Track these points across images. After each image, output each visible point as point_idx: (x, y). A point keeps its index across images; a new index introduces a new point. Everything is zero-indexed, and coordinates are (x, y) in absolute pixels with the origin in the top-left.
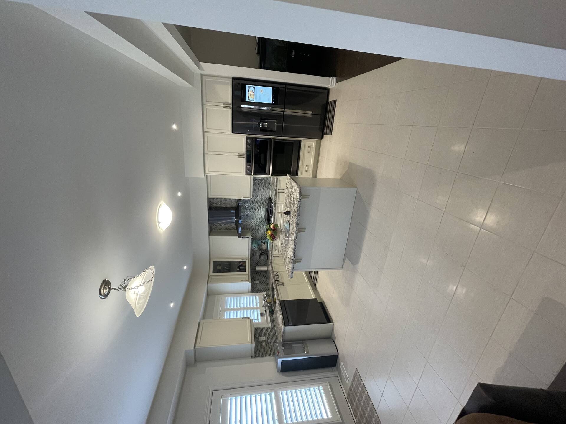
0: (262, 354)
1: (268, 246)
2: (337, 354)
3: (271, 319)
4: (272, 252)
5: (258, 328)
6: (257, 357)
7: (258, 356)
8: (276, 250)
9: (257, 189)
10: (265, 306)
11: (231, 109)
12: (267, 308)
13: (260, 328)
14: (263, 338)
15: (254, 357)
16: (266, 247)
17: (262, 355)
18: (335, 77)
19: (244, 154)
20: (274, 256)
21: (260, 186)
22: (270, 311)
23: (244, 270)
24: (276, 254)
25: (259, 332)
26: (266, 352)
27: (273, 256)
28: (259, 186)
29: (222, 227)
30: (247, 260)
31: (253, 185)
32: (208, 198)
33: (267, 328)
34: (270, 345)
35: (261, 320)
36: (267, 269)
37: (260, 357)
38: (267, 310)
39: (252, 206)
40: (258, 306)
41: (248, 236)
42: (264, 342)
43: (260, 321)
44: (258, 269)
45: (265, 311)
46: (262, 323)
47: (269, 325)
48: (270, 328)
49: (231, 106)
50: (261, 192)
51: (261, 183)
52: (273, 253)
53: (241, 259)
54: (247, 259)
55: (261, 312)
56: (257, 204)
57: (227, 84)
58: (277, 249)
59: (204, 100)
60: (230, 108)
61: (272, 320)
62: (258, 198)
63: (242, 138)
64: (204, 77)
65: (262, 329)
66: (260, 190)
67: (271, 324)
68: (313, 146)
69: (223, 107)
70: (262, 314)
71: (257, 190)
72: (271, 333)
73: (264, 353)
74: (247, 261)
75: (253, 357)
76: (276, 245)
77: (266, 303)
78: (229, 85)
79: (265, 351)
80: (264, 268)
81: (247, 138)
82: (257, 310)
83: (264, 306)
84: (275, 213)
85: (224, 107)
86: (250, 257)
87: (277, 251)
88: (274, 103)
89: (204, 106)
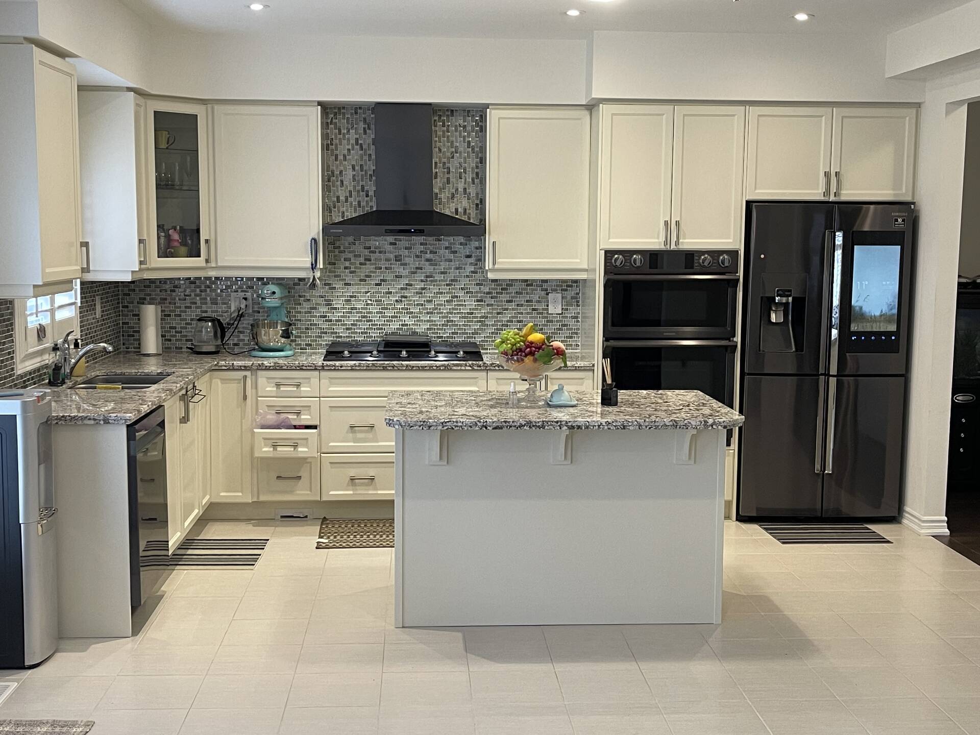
1: (271, 354)
2: (27, 665)
4: (268, 369)
8: (278, 385)
9: (508, 298)
11: (822, 198)
16: (265, 345)
18: (947, 530)
19: (677, 243)
20: (245, 377)
21: (522, 310)
23: (166, 251)
24: (255, 386)
27: (248, 373)
28: (522, 305)
29: (341, 157)
30: (203, 264)
31: (526, 281)
32: (487, 106)
36: (148, 355)
39: (438, 277)
41: (321, 265)
44: (150, 314)
49: (832, 198)
50: (498, 313)
51: (533, 310)
52: (260, 373)
54: (207, 261)
56: (447, 301)
57: (897, 185)
58: (284, 388)
59: (846, 111)
60: (827, 192)
62: (471, 303)
63: (732, 237)
64: (914, 111)
66: (507, 309)
69: (828, 170)
71: (504, 297)
74: (199, 262)
76: (298, 386)
78: (894, 190)
80: (151, 341)
81: (734, 254)
85: (827, 175)
87: (271, 389)
88: (853, 338)
89: (830, 110)
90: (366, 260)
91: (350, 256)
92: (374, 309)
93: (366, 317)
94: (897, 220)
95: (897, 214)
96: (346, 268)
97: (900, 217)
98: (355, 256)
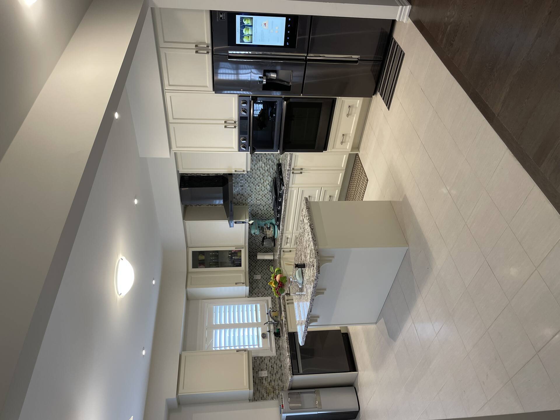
0: (263, 396)
2: (358, 410)
3: (276, 343)
5: (258, 357)
6: (256, 401)
7: (258, 400)
10: (269, 323)
11: (210, 55)
12: (272, 327)
13: (261, 357)
14: (264, 374)
15: (253, 401)
16: (273, 235)
17: (263, 398)
18: (408, 6)
19: (235, 122)
22: (275, 333)
23: (240, 265)
24: (287, 249)
25: (260, 364)
26: (268, 393)
30: (244, 249)
32: (178, 171)
33: (271, 358)
34: (273, 383)
35: (263, 344)
37: (260, 400)
38: (272, 330)
40: (260, 321)
42: (265, 379)
43: (261, 346)
44: (261, 257)
45: (269, 331)
46: (262, 350)
47: (273, 353)
48: (274, 357)
49: (210, 48)
53: (235, 247)
55: (263, 332)
58: (288, 242)
60: (207, 51)
61: (278, 344)
63: (232, 98)
65: (264, 358)
67: (277, 351)
68: (357, 106)
69: (195, 50)
70: (264, 336)
72: (275, 366)
73: (265, 395)
74: (243, 251)
75: (251, 400)
77: (271, 320)
79: (266, 391)
81: (240, 96)
82: (257, 328)
83: (267, 323)
84: (287, 199)
86: (247, 244)
87: (288, 245)
88: (288, 44)
89: (161, 49)
90: (242, 195)
91: (241, 200)
92: (261, 193)
93: (264, 195)
94: (221, 18)
95: (217, 18)
96: (245, 201)
97: (219, 16)
98: (241, 198)
